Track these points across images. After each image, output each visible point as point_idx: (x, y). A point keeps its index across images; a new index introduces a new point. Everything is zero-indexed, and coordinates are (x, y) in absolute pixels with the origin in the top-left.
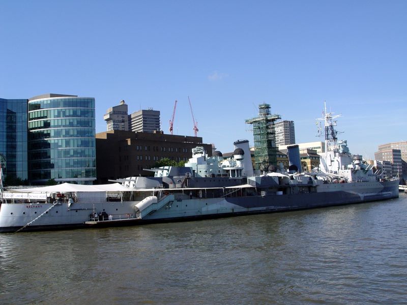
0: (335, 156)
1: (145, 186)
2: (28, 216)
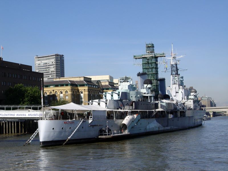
0: (179, 88)
1: (113, 107)
2: (65, 131)
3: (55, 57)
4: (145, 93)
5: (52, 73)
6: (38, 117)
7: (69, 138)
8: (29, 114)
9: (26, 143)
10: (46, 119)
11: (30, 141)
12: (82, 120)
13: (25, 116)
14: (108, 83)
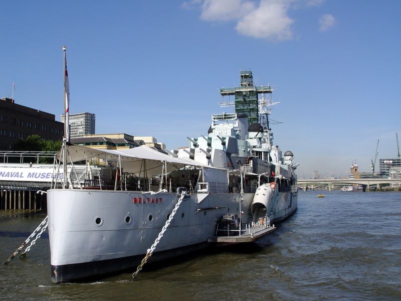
2: (136, 228)
3: (84, 115)
4: (254, 147)
5: (80, 134)
6: (50, 180)
7: (150, 251)
8: (30, 174)
9: (13, 257)
10: (74, 188)
11: (28, 249)
12: (180, 192)
13: (21, 177)
14: (153, 144)
